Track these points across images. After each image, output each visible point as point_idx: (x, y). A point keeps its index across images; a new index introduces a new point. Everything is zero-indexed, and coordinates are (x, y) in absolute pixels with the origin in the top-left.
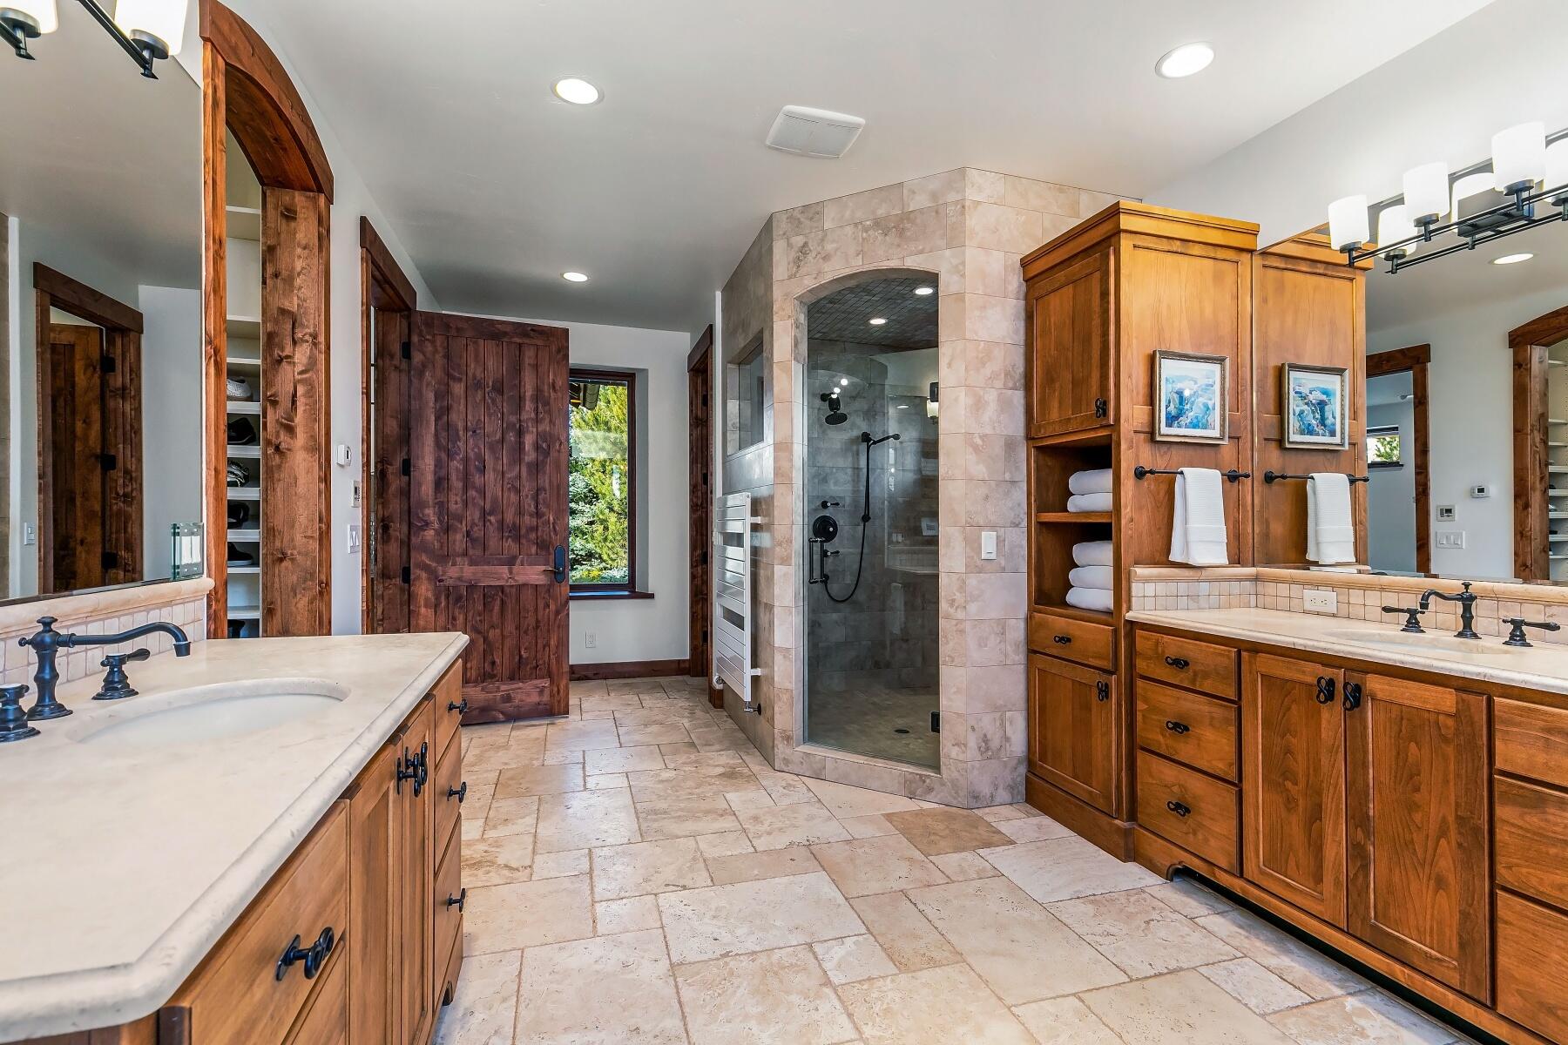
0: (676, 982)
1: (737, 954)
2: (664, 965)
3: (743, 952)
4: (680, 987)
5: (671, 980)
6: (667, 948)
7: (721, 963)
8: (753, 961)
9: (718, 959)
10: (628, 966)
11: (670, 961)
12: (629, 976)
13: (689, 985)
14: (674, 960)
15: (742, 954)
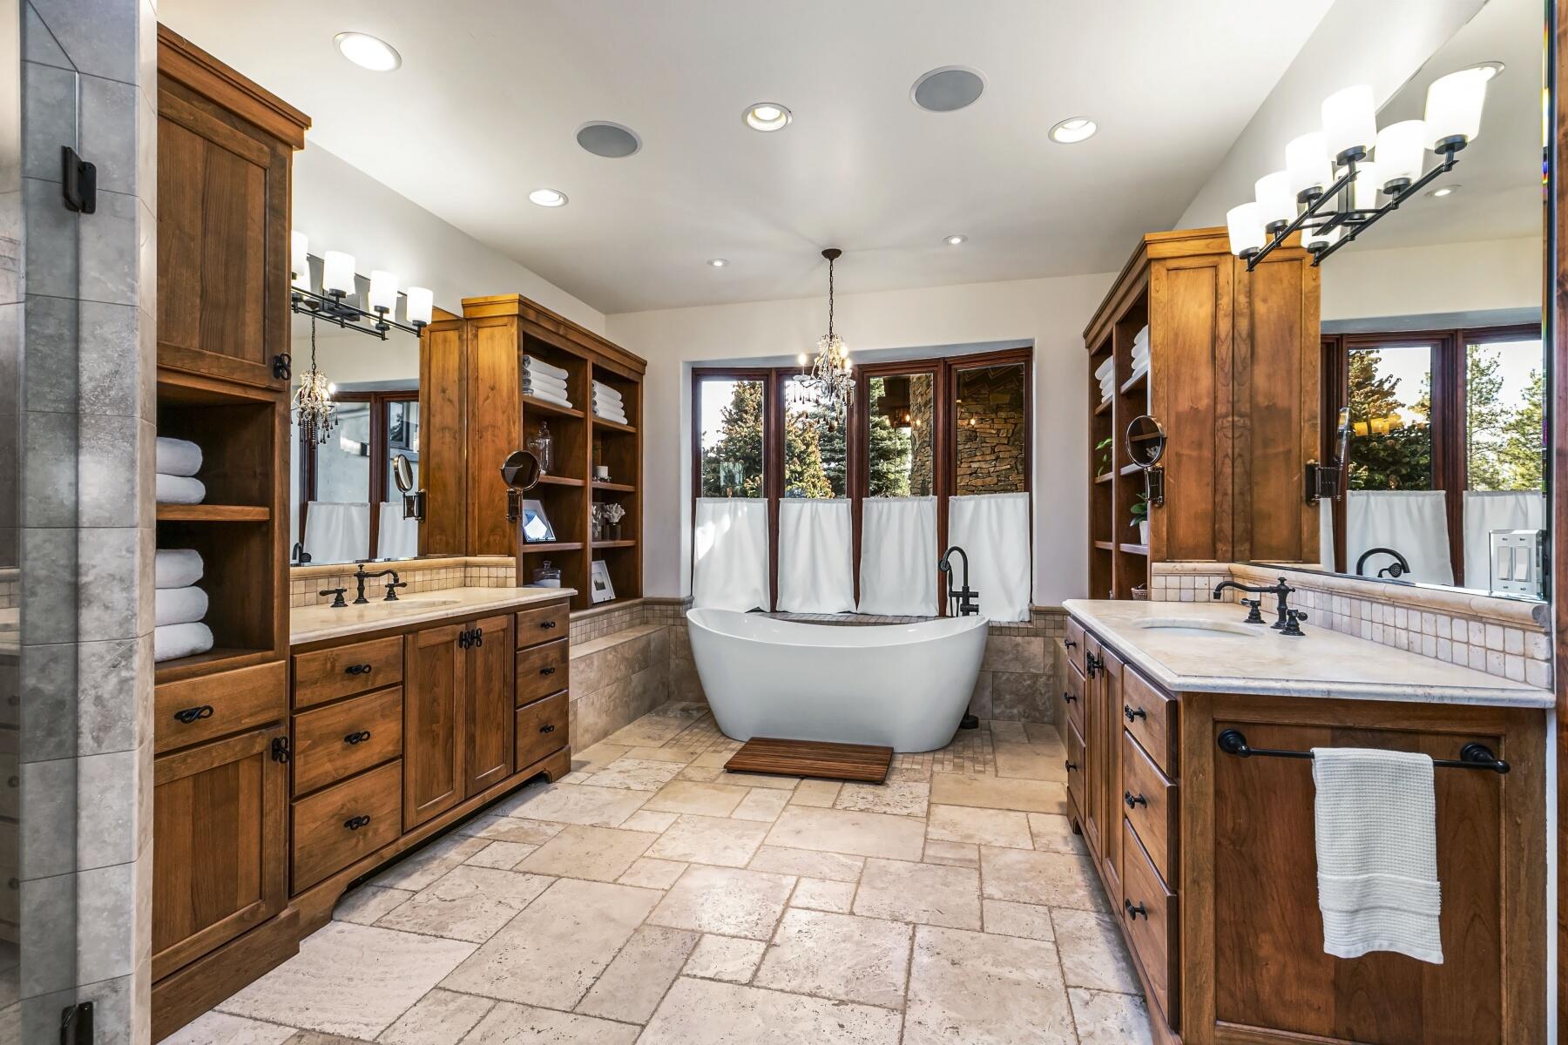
0: (906, 992)
1: (829, 999)
2: (914, 1014)
3: (822, 1000)
4: (903, 987)
5: (911, 995)
6: (902, 1036)
7: (852, 996)
8: (819, 987)
9: (853, 1002)
10: (953, 1028)
11: (904, 1018)
12: (953, 1014)
13: (894, 985)
14: (899, 1017)
15: (824, 998)
